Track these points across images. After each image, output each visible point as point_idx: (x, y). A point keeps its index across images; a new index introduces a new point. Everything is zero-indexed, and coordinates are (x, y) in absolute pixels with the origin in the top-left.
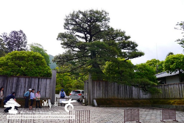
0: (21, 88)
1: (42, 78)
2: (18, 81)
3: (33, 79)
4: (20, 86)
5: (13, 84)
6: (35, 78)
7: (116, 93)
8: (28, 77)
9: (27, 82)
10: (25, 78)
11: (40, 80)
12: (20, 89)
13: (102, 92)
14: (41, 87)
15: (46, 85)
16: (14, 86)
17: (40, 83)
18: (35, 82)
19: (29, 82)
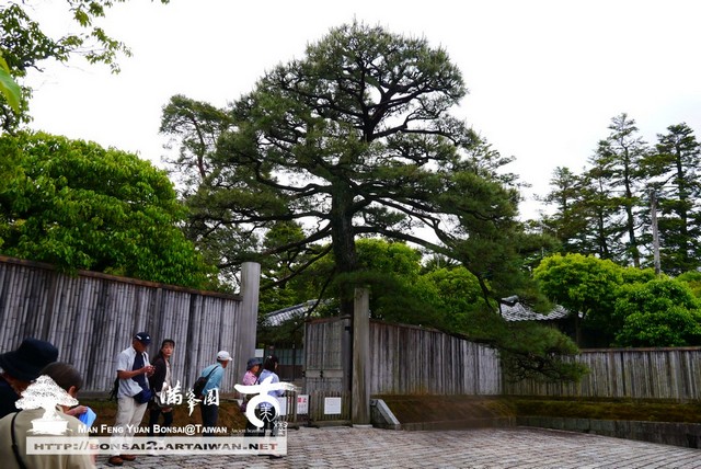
0: (117, 340)
1: (204, 297)
2: (103, 302)
3: (171, 298)
4: (112, 331)
5: (78, 314)
6: (178, 291)
7: (426, 373)
8: (149, 284)
9: (143, 311)
10: (137, 286)
11: (198, 304)
12: (111, 343)
13: (393, 371)
14: (200, 340)
15: (221, 329)
16: (85, 326)
17: (197, 318)
18: (176, 314)
19: (151, 309)
